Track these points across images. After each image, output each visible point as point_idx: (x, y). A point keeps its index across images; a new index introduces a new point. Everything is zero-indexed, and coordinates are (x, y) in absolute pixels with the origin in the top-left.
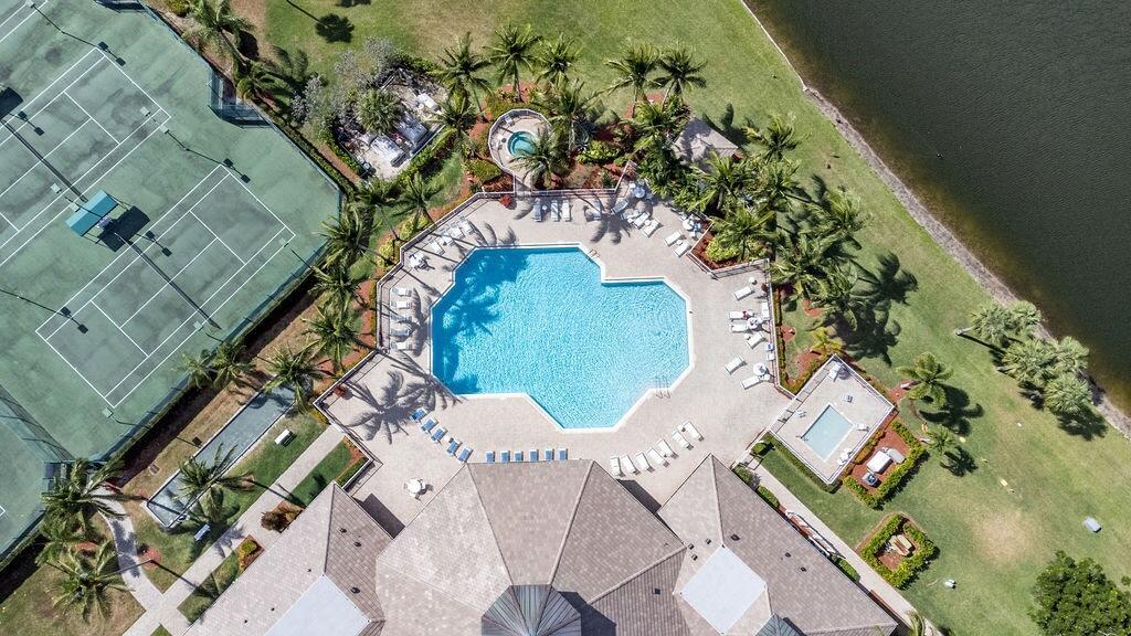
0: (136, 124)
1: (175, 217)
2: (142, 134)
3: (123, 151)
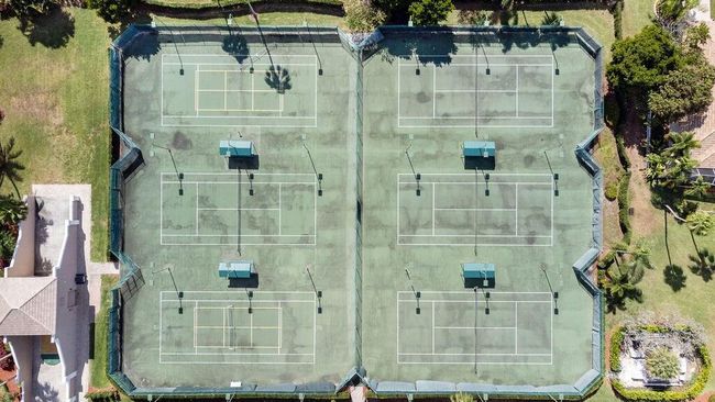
0: (533, 233)
1: (507, 298)
2: (531, 241)
3: (515, 241)
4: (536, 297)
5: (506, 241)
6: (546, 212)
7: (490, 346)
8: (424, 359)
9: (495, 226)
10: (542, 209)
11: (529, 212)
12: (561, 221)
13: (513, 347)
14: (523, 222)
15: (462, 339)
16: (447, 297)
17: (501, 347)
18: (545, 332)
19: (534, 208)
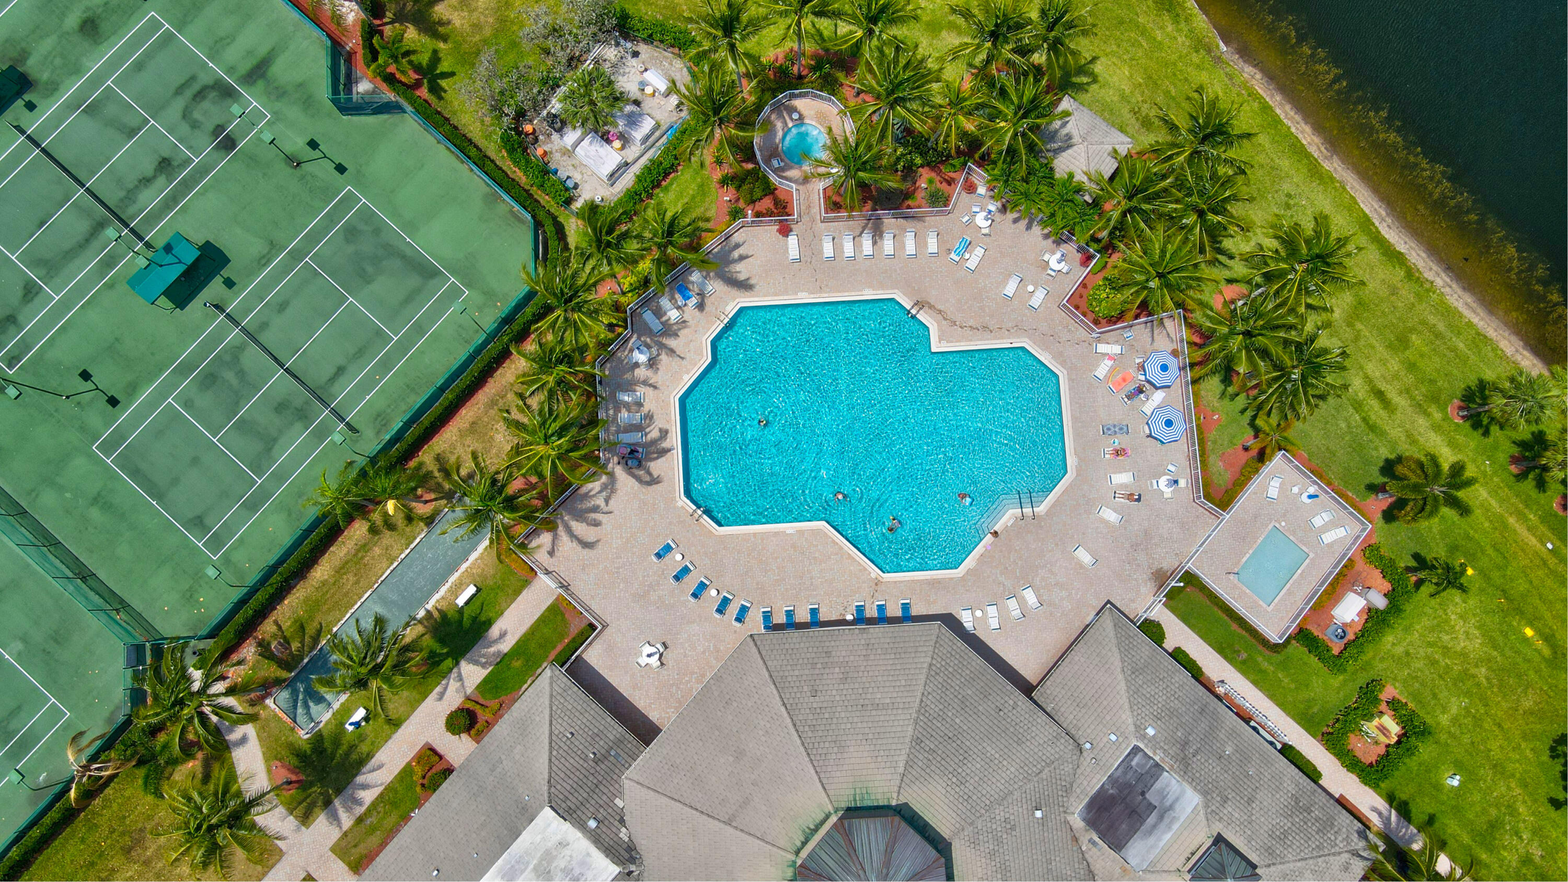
0: (219, 129)
1: (285, 269)
2: (229, 144)
3: (202, 171)
4: (331, 219)
5: (187, 185)
6: (205, 79)
7: (340, 371)
8: (252, 506)
9: (146, 181)
10: (193, 78)
11: (179, 104)
12: (245, 67)
13: (379, 333)
14: (185, 128)
15: (281, 407)
16: (185, 369)
17: (361, 353)
18: (403, 257)
19: (179, 91)
